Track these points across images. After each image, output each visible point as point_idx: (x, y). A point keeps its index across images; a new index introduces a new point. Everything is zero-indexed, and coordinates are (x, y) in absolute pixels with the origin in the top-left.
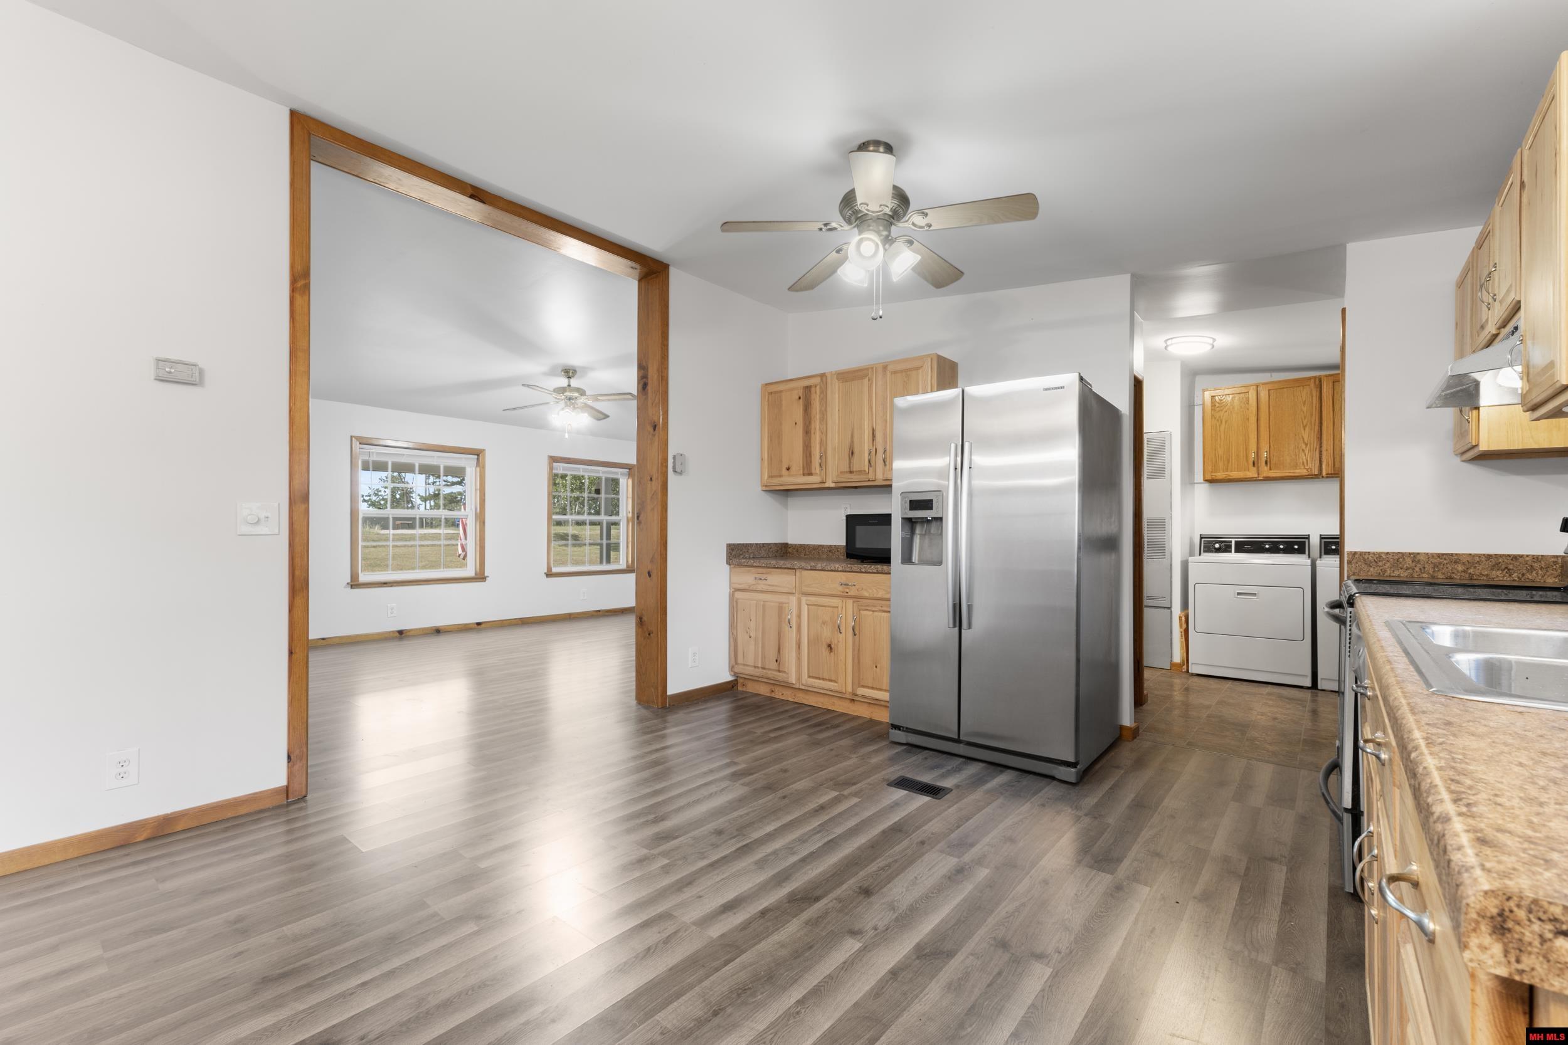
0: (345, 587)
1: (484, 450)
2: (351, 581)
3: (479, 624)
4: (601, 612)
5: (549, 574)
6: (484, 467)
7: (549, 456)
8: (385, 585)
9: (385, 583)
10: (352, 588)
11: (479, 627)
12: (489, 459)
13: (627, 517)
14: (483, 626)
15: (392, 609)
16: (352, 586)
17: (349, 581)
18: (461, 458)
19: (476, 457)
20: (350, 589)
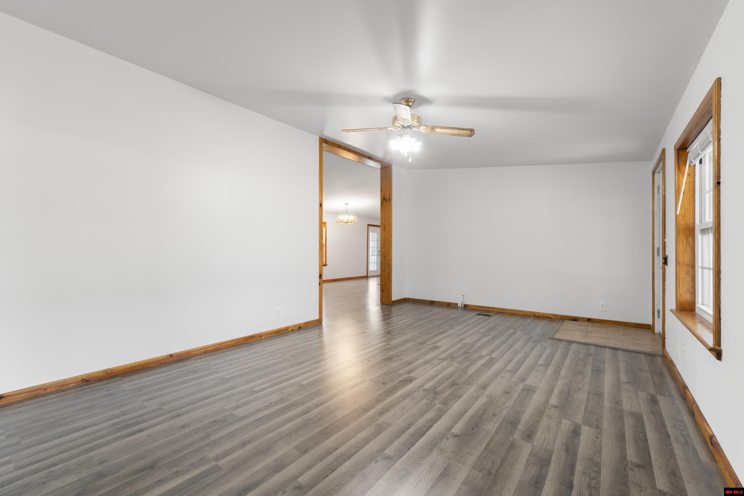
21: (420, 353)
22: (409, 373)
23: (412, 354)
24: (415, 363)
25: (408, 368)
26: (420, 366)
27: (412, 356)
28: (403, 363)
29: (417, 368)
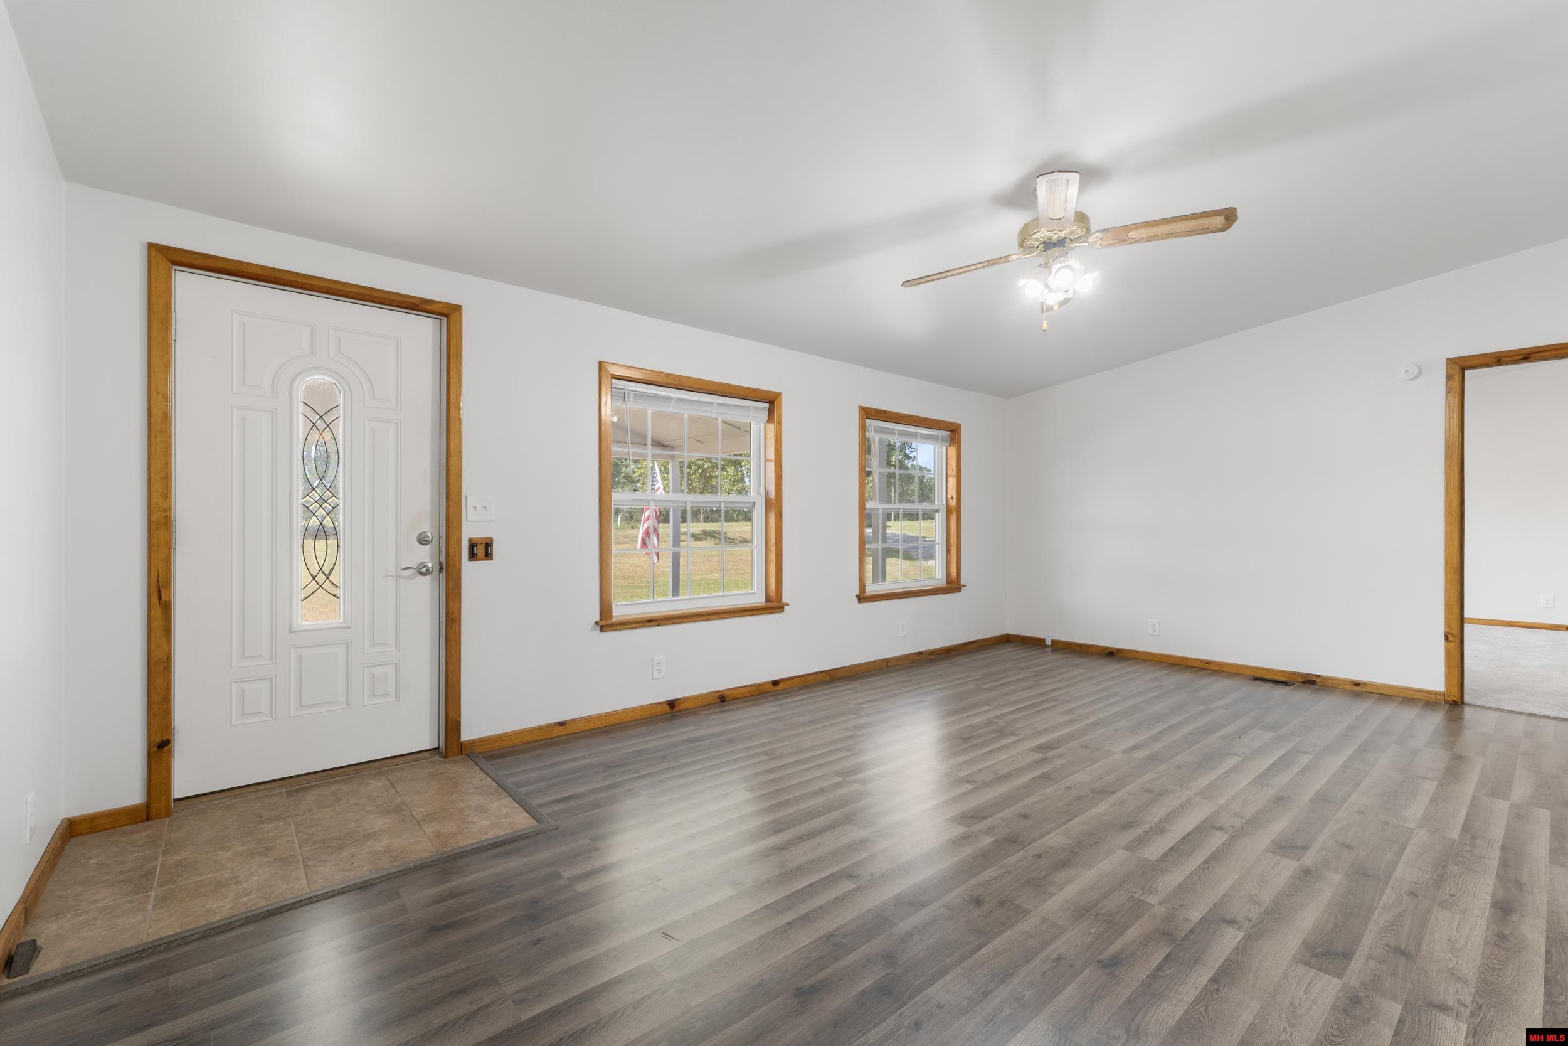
0: (592, 630)
1: (781, 393)
2: (601, 619)
3: (775, 683)
4: (923, 655)
5: (862, 598)
6: (780, 423)
7: (859, 407)
8: (650, 624)
9: (650, 621)
10: (602, 630)
11: (776, 688)
12: (788, 409)
13: (948, 506)
14: (781, 686)
15: (659, 664)
16: (602, 627)
17: (598, 619)
18: (748, 407)
19: (767, 405)
20: (599, 631)
21: (1019, 805)
22: (1044, 760)
23: (1042, 801)
24: (1032, 777)
25: (1046, 768)
26: (1020, 771)
27: (1043, 797)
28: (1061, 780)
29: (1029, 767)
